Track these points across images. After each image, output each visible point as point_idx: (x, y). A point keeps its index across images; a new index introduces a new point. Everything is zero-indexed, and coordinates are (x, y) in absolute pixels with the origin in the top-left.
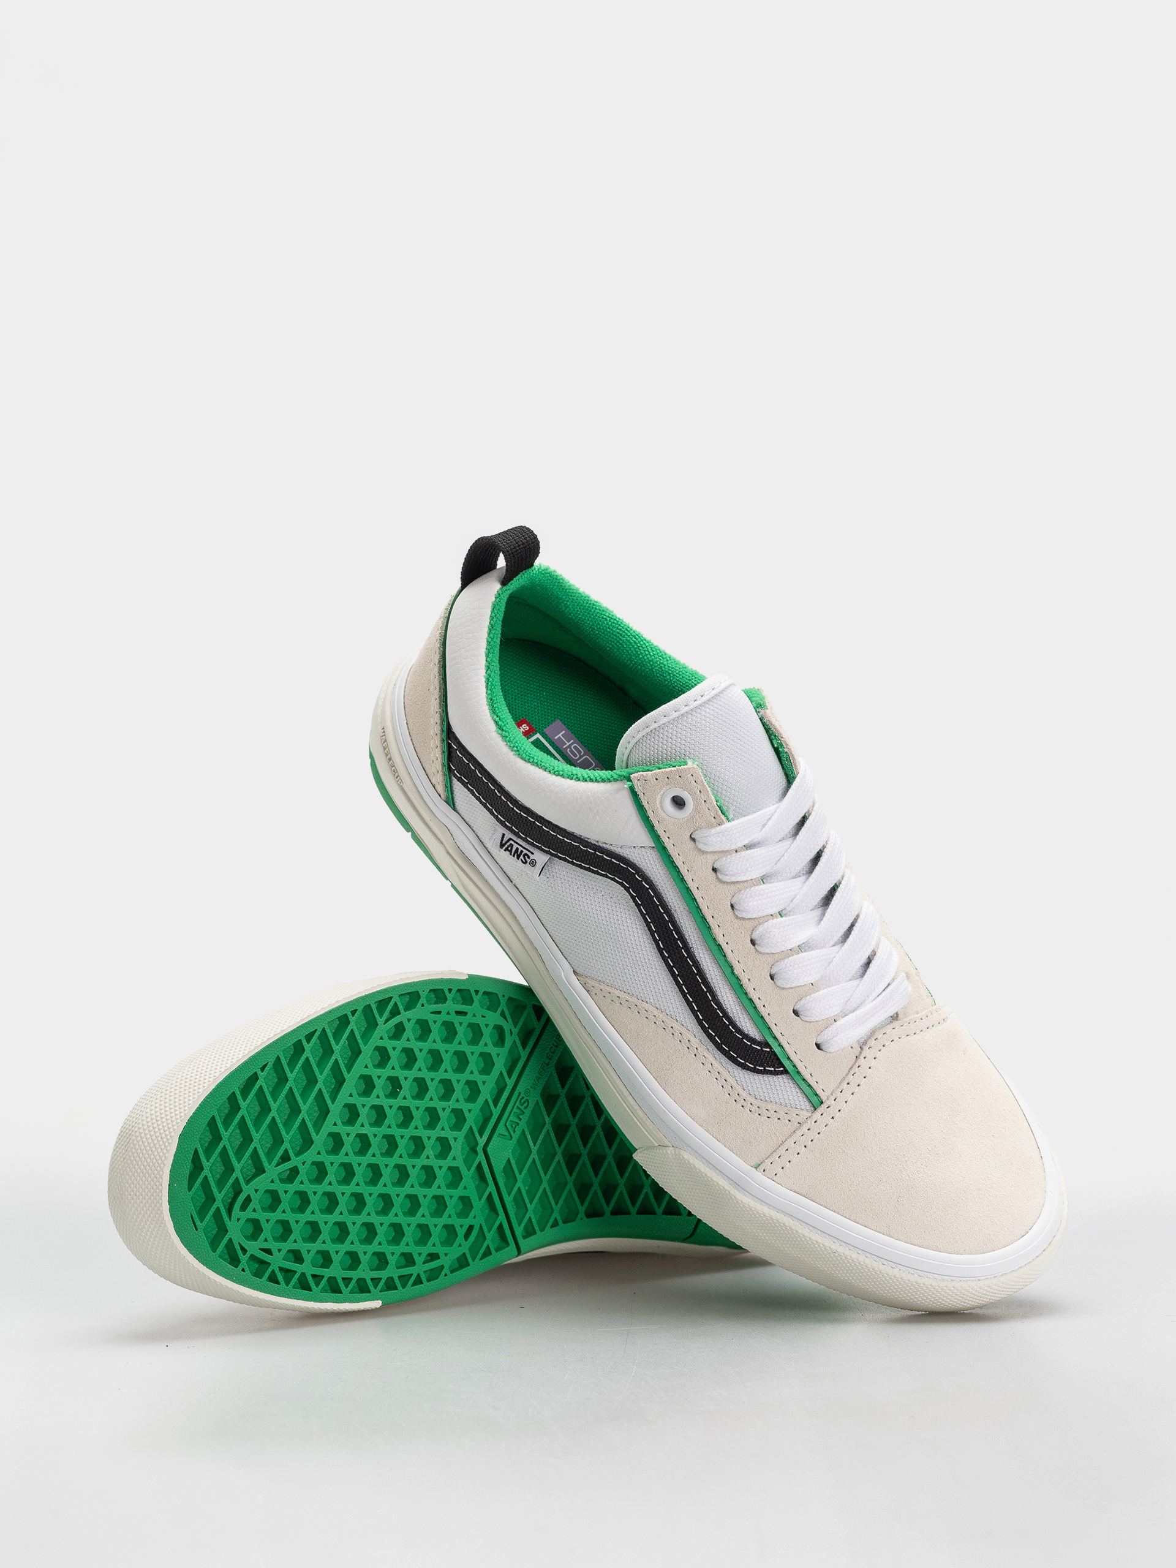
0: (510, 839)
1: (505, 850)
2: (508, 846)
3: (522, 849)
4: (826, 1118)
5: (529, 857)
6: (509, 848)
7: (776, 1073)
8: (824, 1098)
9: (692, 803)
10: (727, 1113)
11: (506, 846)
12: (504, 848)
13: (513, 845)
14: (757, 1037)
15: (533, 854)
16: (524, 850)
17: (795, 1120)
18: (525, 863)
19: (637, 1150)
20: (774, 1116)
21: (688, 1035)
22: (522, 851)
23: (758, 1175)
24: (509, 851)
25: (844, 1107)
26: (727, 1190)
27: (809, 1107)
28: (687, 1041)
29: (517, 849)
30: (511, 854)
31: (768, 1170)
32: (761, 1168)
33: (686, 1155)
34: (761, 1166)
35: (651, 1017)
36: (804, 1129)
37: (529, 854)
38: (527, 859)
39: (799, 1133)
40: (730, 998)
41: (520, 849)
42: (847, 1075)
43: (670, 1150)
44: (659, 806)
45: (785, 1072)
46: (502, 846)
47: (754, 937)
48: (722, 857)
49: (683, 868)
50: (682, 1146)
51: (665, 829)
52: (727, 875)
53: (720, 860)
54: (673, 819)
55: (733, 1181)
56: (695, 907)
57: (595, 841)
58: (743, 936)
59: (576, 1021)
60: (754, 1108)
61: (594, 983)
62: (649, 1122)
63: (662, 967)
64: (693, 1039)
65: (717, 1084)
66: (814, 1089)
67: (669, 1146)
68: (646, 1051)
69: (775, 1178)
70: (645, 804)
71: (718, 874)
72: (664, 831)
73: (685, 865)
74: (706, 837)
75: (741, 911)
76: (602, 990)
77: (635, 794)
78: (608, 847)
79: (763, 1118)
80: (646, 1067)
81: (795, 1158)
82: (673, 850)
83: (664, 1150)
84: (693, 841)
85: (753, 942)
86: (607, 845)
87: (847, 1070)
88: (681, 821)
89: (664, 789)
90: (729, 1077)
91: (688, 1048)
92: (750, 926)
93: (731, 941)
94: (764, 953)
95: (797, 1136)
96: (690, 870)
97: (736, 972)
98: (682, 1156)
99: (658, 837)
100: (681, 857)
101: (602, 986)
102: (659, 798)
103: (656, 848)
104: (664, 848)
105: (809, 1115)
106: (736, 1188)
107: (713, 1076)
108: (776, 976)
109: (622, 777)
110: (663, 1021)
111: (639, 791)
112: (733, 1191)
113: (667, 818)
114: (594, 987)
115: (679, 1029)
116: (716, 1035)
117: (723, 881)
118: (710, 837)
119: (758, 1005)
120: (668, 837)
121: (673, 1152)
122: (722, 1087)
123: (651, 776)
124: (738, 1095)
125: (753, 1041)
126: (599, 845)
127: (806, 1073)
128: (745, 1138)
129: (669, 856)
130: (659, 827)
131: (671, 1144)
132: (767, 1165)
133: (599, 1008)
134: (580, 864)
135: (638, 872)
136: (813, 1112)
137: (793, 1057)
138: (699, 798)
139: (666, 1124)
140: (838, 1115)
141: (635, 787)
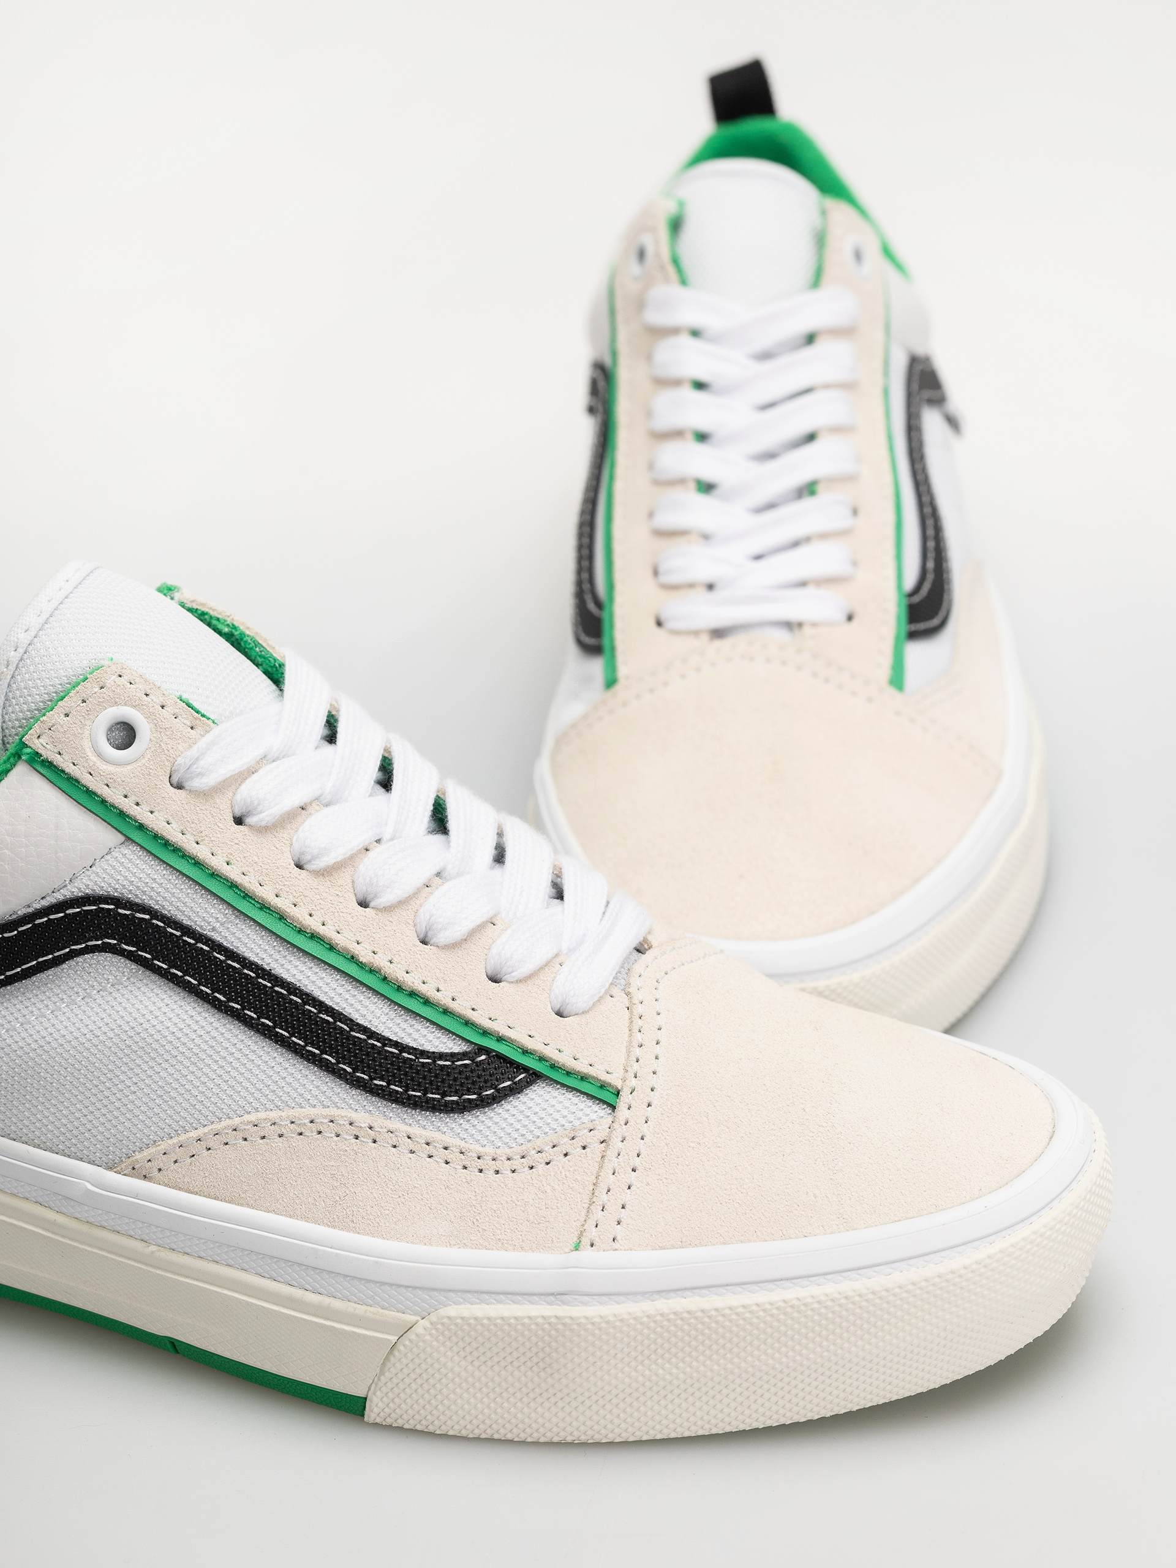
4: (640, 1111)
7: (516, 1090)
8: (618, 1084)
9: (144, 720)
10: (479, 1197)
14: (457, 1047)
17: (592, 1140)
19: (366, 1399)
20: (556, 1156)
21: (344, 1113)
23: (586, 1255)
25: (654, 1081)
26: (550, 1317)
27: (600, 1111)
28: (348, 1127)
31: (597, 1239)
32: (586, 1241)
33: (452, 1311)
34: (583, 1239)
35: (269, 1130)
36: (616, 1143)
39: (611, 1154)
40: (378, 1013)
42: (630, 1036)
43: (422, 1326)
44: (96, 759)
45: (535, 1077)
47: (362, 889)
48: (239, 791)
49: (187, 843)
50: (437, 1301)
51: (125, 793)
52: (262, 815)
53: (238, 797)
54: (129, 767)
55: (553, 1294)
56: (244, 897)
57: (29, 906)
58: (341, 900)
59: (153, 1252)
60: (517, 1163)
61: (146, 1153)
62: (361, 1309)
63: (242, 1037)
64: (354, 1116)
65: (436, 1167)
66: (593, 1078)
67: (418, 1321)
68: (291, 1194)
69: (616, 1245)
70: (70, 769)
71: (248, 820)
72: (126, 796)
73: (188, 836)
74: (195, 766)
75: (317, 862)
76: (165, 1154)
77: (49, 765)
78: (51, 900)
79: (541, 1168)
80: (307, 1220)
81: (628, 1197)
82: (156, 822)
83: (411, 1335)
84: (179, 787)
85: (364, 904)
86: (48, 898)
87: (627, 1022)
88: (143, 761)
89: (87, 722)
90: (448, 1140)
91: (357, 1137)
92: (343, 878)
93: (327, 919)
94: (388, 909)
95: (611, 1162)
96: (199, 840)
97: (364, 961)
98: (446, 1320)
99: (122, 814)
100: (174, 825)
101: (163, 1146)
102: (87, 745)
103: (128, 839)
104: (141, 827)
105: (610, 1119)
106: (564, 1303)
107: (422, 1155)
108: (430, 934)
109: (12, 760)
110: (292, 1122)
111: (48, 754)
112: (562, 1310)
113: (118, 769)
114: (150, 1160)
115: (325, 1117)
116: (389, 1084)
117: (263, 830)
118: (202, 763)
119: (428, 994)
120: (137, 804)
121: (428, 1325)
122: (447, 1163)
123: (55, 716)
124: (479, 1158)
125: (452, 1056)
126: (38, 906)
127: (564, 1059)
128: (531, 1217)
129: (156, 837)
130: (114, 796)
131: (415, 1314)
132: (592, 1233)
133: (180, 1189)
134: (22, 969)
135: (118, 902)
136: (614, 1112)
137: (530, 1044)
138: (150, 705)
139: (391, 1285)
140: (654, 1097)
141: (40, 751)
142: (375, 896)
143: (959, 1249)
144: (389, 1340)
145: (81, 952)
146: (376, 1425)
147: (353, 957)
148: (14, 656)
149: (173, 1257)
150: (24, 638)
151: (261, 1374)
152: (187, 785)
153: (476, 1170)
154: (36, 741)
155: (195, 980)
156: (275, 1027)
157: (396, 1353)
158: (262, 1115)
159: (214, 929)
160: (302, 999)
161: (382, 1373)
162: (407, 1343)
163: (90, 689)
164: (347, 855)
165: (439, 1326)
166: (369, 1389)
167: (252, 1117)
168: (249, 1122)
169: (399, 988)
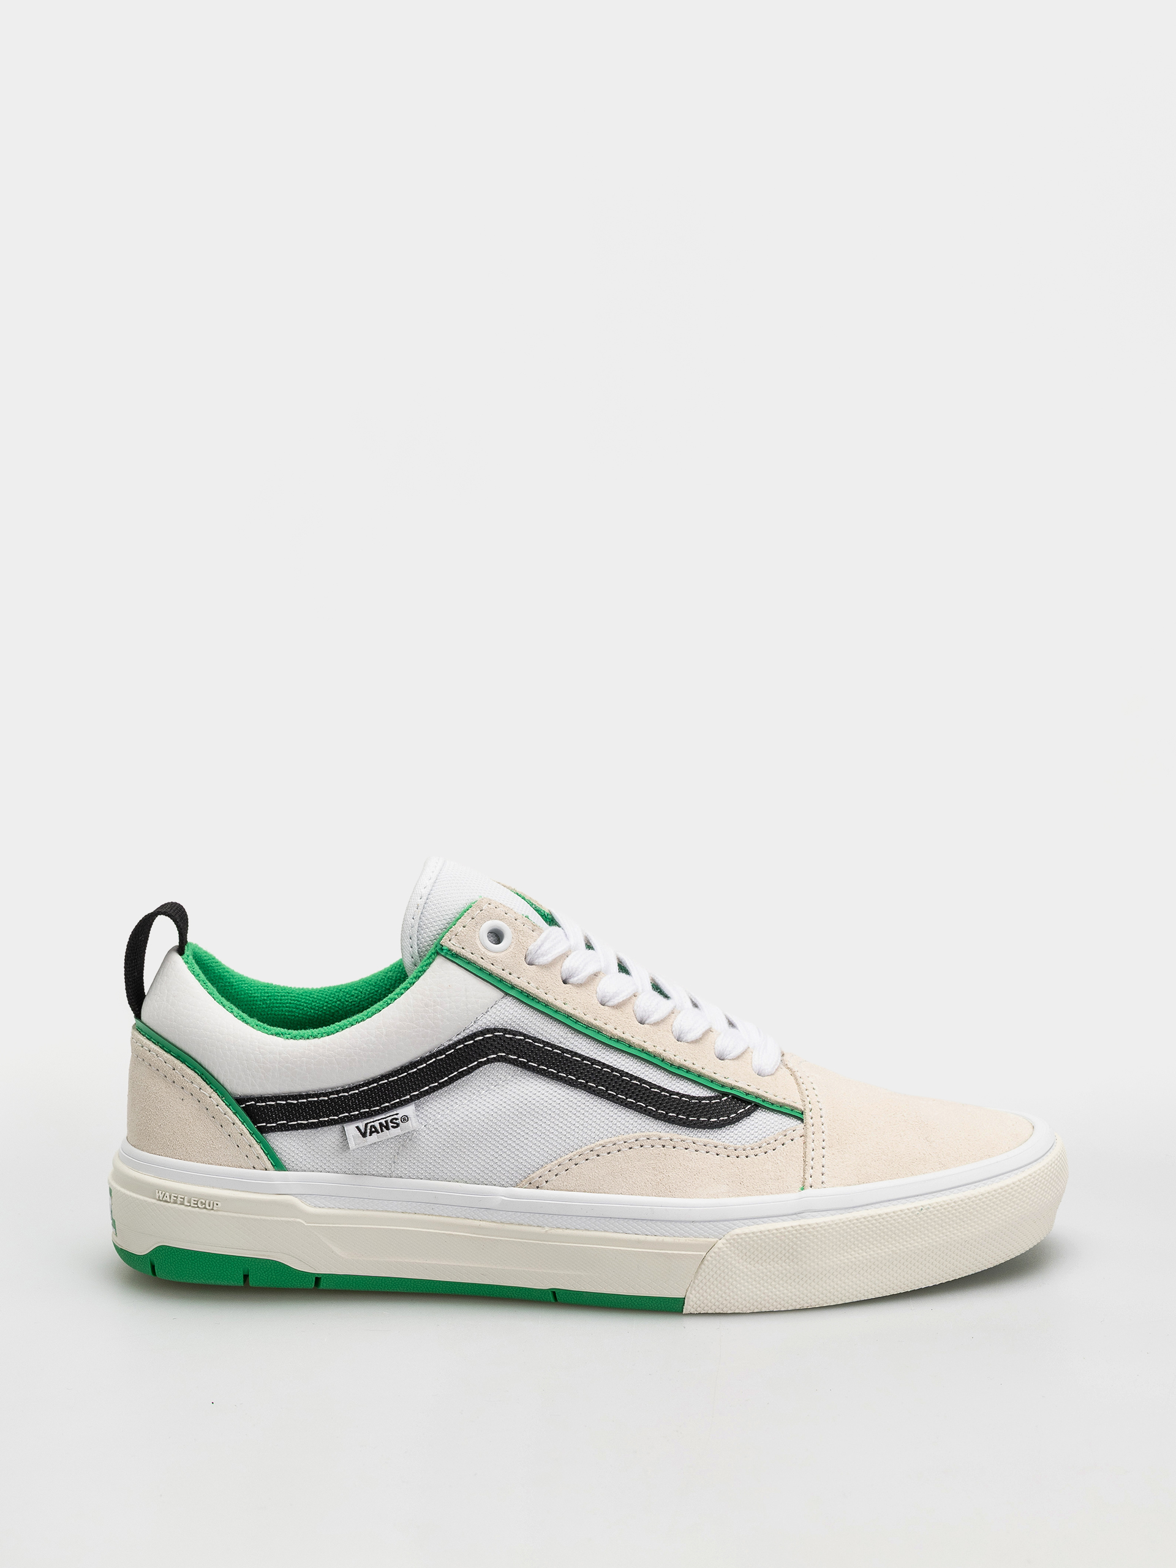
0: (366, 1125)
1: (370, 1135)
2: (371, 1129)
3: (385, 1120)
4: (817, 1120)
5: (397, 1119)
6: (373, 1130)
7: (748, 1114)
8: (801, 1108)
9: (506, 925)
10: (740, 1170)
11: (368, 1131)
12: (368, 1134)
13: (374, 1125)
14: (710, 1093)
15: (397, 1114)
16: (387, 1119)
17: (796, 1137)
18: (398, 1125)
19: (685, 1298)
20: (778, 1145)
21: (654, 1134)
22: (386, 1122)
23: (808, 1191)
24: (374, 1132)
25: (819, 1105)
26: (796, 1226)
27: (796, 1122)
28: (658, 1141)
29: (381, 1124)
30: (378, 1133)
31: (813, 1184)
32: (807, 1184)
33: (738, 1231)
34: (805, 1184)
35: (612, 1148)
36: (811, 1136)
37: (396, 1116)
38: (397, 1121)
39: (809, 1140)
41: (383, 1121)
42: (798, 1086)
43: (720, 1243)
44: (484, 950)
45: (757, 1106)
46: (364, 1135)
47: (640, 1014)
48: (564, 964)
49: (541, 994)
50: (728, 1227)
51: (503, 968)
52: (579, 977)
53: (564, 967)
54: (503, 953)
55: (795, 1214)
56: (576, 1023)
57: (450, 1040)
58: (630, 1020)
59: (547, 1231)
60: (757, 1151)
61: (538, 1173)
62: (682, 1240)
63: (588, 1099)
64: (661, 1134)
65: (711, 1156)
66: (788, 1105)
67: (717, 1241)
68: (631, 1182)
69: (824, 1185)
70: (470, 956)
71: (571, 980)
72: (503, 970)
73: (541, 990)
74: (539, 951)
75: (613, 1000)
76: (550, 1171)
77: (457, 955)
78: (464, 1035)
79: (770, 1152)
80: (642, 1195)
81: (824, 1161)
82: (522, 983)
83: (715, 1249)
84: (530, 964)
85: (642, 1022)
86: (462, 1034)
87: (794, 1081)
88: (510, 950)
89: (477, 930)
90: (716, 1142)
91: (664, 1146)
92: (628, 1009)
93: (625, 1030)
94: (656, 1024)
95: (811, 1146)
96: (547, 992)
97: (651, 1051)
98: (735, 1237)
99: (501, 980)
100: (532, 984)
101: (548, 1167)
102: (478, 942)
103: (507, 994)
104: (513, 987)
105: (802, 1125)
106: (802, 1218)
107: (703, 1152)
108: (682, 1035)
109: (433, 956)
110: (625, 1142)
111: (457, 949)
112: (802, 1222)
113: (498, 955)
114: (540, 1177)
115: (644, 1136)
116: (678, 1114)
117: (579, 985)
118: (543, 949)
119: (689, 1066)
120: (510, 974)
121: (725, 1241)
122: (718, 1155)
123: (458, 928)
124: (735, 1150)
125: (710, 1098)
126: (456, 1039)
127: (770, 1096)
128: (773, 1177)
129: (522, 992)
130: (496, 970)
131: (716, 1237)
132: (810, 1181)
133: (561, 1190)
134: (449, 1078)
135: (505, 1031)
136: (803, 1122)
137: (750, 1089)
138: (510, 919)
139: (700, 1222)
140: (823, 1113)
141: (452, 948)
142: (649, 1017)
143: (1015, 1172)
144: (701, 1255)
145: (485, 1063)
146: (691, 1314)
147: (643, 1050)
148: (421, 902)
149: (560, 1231)
150: (425, 892)
151: (616, 1297)
152: (537, 962)
153: (735, 1157)
154: (449, 943)
155: (555, 1070)
156: (607, 1090)
157: (706, 1262)
158: (606, 1140)
159: (560, 1043)
160: (620, 1074)
161: (695, 1277)
162: (713, 1254)
163: (475, 912)
164: (628, 997)
165: (732, 1241)
166: (687, 1291)
167: (601, 1142)
168: (600, 1145)
169: (672, 1065)
